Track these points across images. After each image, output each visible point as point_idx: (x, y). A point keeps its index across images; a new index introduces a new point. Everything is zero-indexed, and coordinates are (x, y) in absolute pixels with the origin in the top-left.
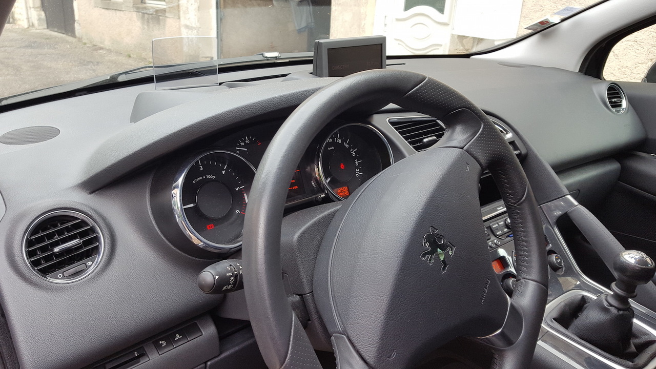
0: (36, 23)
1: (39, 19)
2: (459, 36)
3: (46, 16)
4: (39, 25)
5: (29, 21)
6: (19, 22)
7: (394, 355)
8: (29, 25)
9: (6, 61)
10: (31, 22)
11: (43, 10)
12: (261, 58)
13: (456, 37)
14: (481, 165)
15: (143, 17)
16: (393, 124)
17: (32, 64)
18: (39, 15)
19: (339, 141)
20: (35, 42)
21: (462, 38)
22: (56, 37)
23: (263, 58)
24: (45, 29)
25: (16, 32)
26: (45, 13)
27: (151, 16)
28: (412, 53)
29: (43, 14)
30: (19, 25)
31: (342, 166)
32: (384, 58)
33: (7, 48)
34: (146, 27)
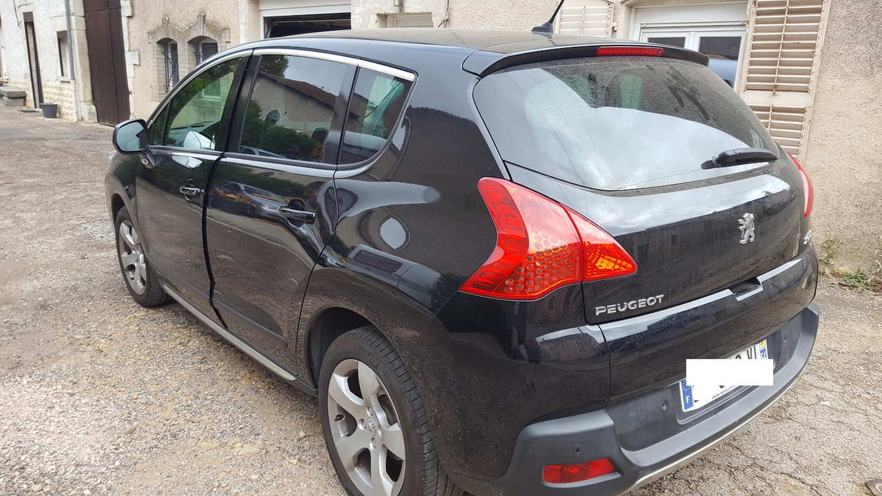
0: (86, 117)
1: (90, 113)
3: (97, 110)
4: (89, 119)
5: (78, 115)
6: (66, 117)
8: (79, 120)
9: (68, 150)
10: (80, 115)
11: (94, 104)
18: (89, 109)
24: (95, 123)
25: (66, 126)
26: (96, 107)
29: (94, 107)
30: (66, 119)
33: (63, 140)
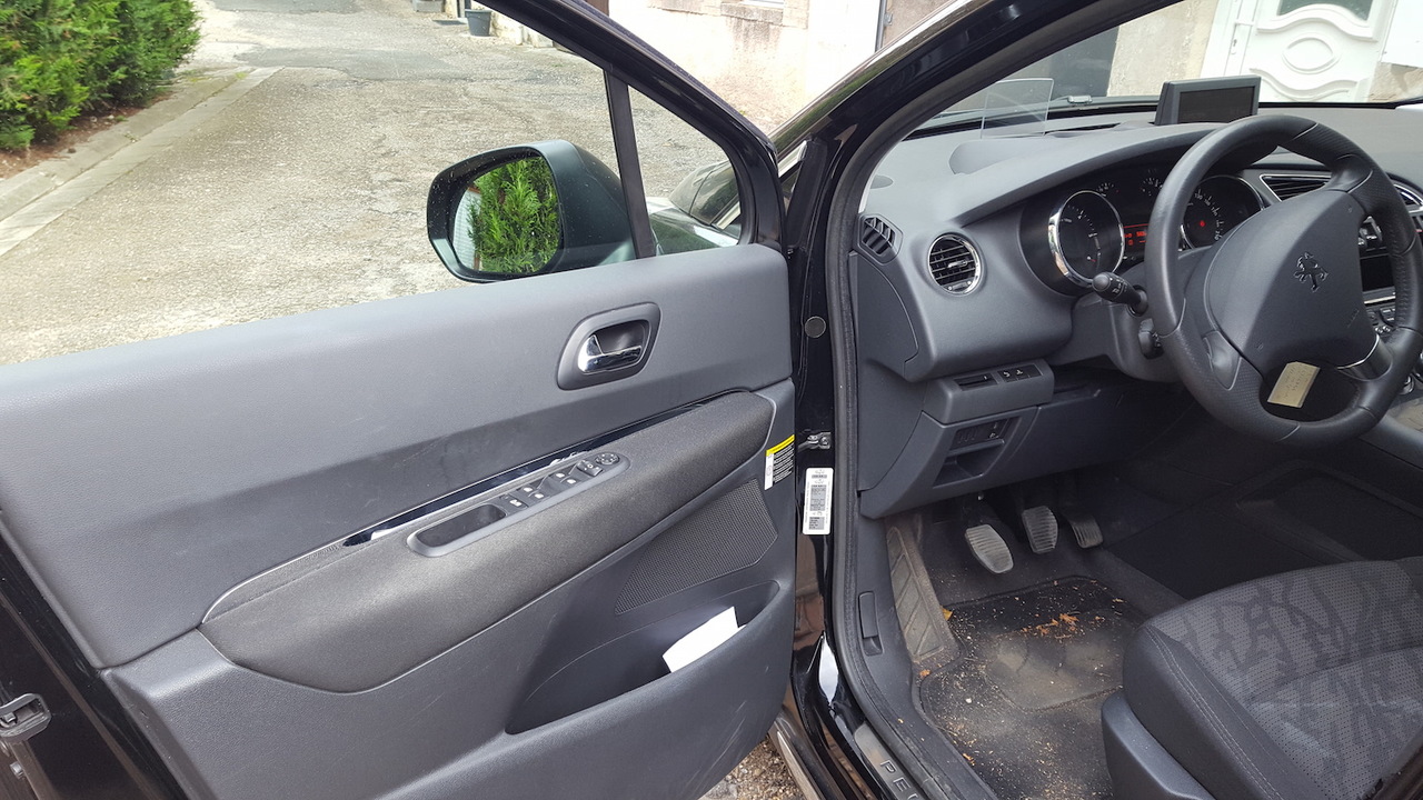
2: (1394, 66)
6: (504, 34)
7: (1261, 347)
9: (505, 104)
12: (1065, 103)
13: (1389, 66)
14: (1365, 210)
15: (738, 25)
16: (1267, 181)
17: (549, 112)
19: (1200, 197)
20: (540, 72)
21: (1400, 70)
22: (571, 64)
23: (1068, 104)
24: (549, 47)
25: (503, 52)
27: (753, 24)
28: (1287, 97)
31: (1202, 224)
32: (1256, 105)
33: (498, 82)
34: (741, 44)
